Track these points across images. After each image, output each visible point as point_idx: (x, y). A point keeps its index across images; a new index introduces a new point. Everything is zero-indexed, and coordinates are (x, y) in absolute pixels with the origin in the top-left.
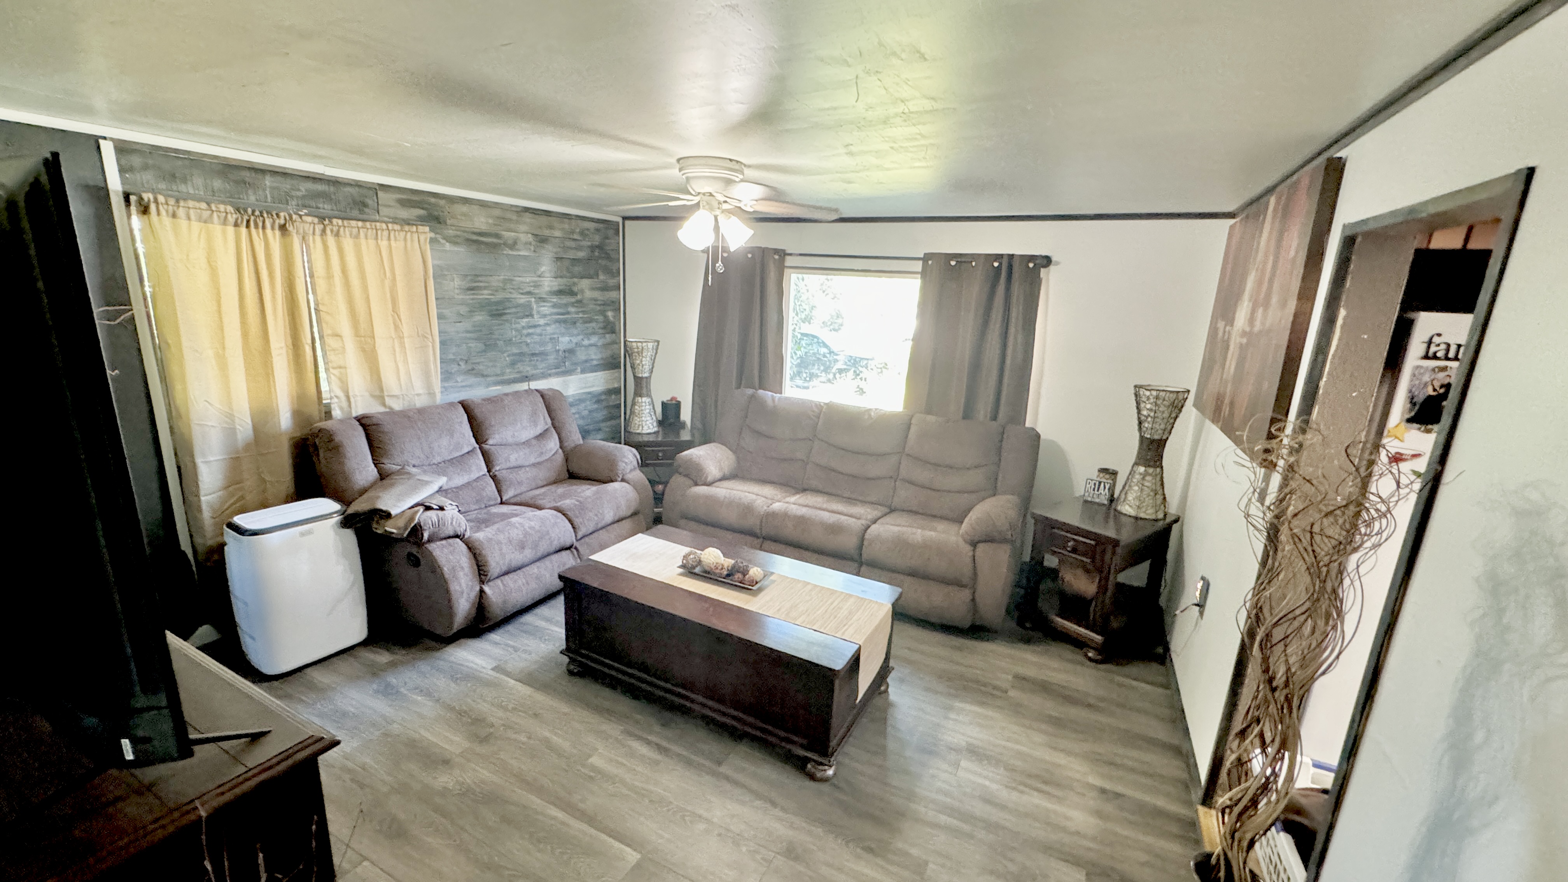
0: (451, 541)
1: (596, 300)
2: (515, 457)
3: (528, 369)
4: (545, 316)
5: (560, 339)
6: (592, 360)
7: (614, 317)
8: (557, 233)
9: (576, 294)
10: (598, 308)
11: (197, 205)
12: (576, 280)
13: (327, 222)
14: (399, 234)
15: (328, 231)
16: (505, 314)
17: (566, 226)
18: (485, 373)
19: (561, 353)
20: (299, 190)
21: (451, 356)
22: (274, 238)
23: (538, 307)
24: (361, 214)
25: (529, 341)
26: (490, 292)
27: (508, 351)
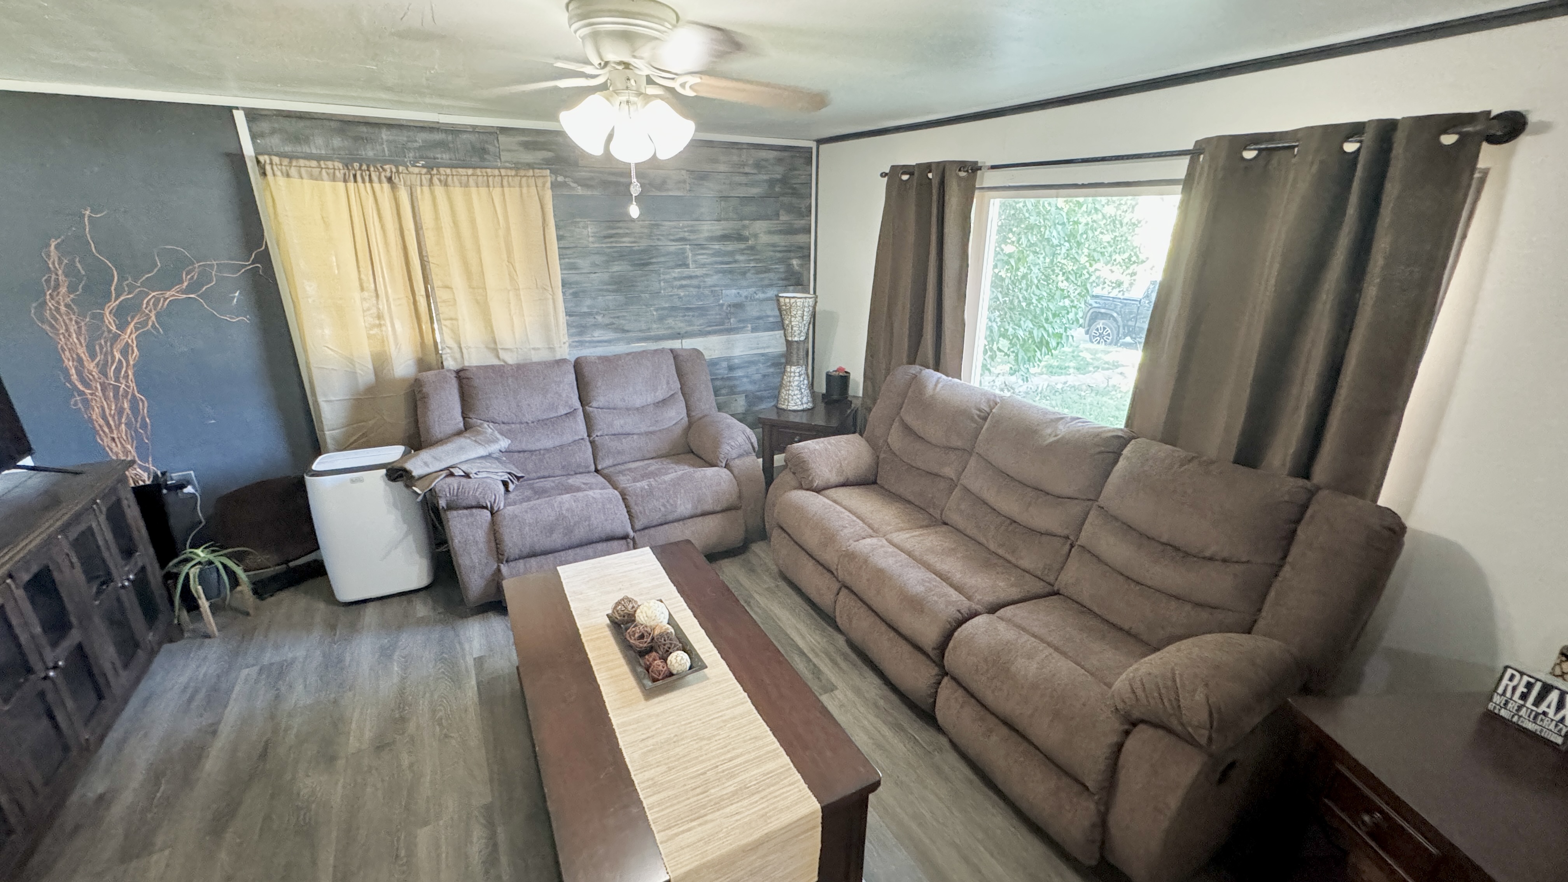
0: (474, 510)
1: (774, 245)
2: (620, 423)
3: (682, 325)
4: (704, 265)
5: (724, 292)
6: (768, 316)
7: (801, 266)
8: (722, 168)
9: (746, 239)
10: (779, 255)
11: (307, 163)
12: (747, 222)
13: (435, 171)
14: (512, 180)
15: (435, 180)
16: (651, 263)
17: (735, 158)
18: (626, 328)
19: (725, 308)
20: (416, 141)
21: (585, 310)
22: (384, 190)
23: (695, 255)
24: (481, 161)
25: (682, 294)
26: (632, 239)
27: (655, 305)
